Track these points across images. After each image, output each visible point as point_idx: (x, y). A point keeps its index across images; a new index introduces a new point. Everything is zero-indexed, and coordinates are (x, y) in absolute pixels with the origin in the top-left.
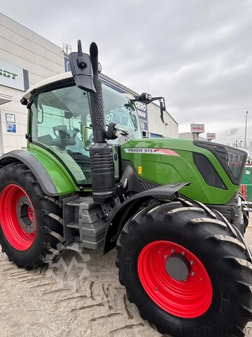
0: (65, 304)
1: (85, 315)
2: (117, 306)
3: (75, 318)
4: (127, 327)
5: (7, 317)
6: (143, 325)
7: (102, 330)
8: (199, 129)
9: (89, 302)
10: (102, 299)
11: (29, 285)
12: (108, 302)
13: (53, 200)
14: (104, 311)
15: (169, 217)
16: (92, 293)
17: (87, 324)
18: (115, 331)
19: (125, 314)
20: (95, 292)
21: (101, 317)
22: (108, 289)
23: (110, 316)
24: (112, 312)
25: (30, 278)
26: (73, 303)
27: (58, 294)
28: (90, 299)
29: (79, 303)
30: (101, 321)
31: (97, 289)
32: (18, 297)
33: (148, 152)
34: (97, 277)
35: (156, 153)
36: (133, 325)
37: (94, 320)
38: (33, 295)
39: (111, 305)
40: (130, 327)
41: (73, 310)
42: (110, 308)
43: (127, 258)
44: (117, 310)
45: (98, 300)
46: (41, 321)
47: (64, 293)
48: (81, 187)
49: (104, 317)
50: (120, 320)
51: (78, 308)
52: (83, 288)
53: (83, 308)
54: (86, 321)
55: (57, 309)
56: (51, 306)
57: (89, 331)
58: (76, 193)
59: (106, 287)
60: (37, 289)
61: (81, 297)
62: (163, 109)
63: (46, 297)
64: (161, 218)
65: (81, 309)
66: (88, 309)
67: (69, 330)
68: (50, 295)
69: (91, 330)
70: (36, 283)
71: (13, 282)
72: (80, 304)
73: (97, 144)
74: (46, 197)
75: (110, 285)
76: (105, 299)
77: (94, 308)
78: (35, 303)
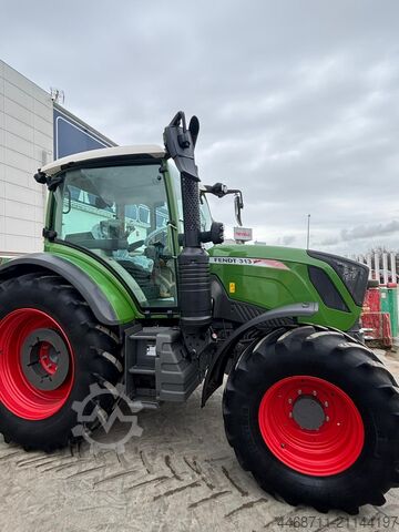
0: (139, 491)
1: (178, 502)
2: (218, 483)
3: (166, 508)
4: (245, 506)
5: (48, 524)
6: (266, 501)
7: (212, 515)
8: (245, 235)
9: (175, 484)
10: (193, 477)
11: (63, 475)
12: (203, 479)
13: (107, 332)
14: (202, 492)
15: (310, 344)
16: (173, 472)
17: (187, 513)
18: (232, 513)
19: (236, 492)
20: (179, 471)
21: (203, 500)
22: (195, 463)
23: (215, 496)
24: (215, 491)
25: (58, 464)
26: (151, 489)
27: (120, 480)
28: (175, 481)
29: (160, 487)
30: (207, 505)
31: (179, 465)
32: (51, 494)
33: (244, 263)
34: (170, 449)
35: (256, 264)
36: (252, 503)
37: (195, 505)
38: (76, 487)
39: (209, 482)
40: (250, 505)
41: (155, 499)
42: (211, 487)
43: (244, 407)
44: (222, 488)
45: (188, 479)
46: (112, 520)
47: (129, 478)
48: (147, 312)
49: (207, 499)
50: (232, 500)
51: (162, 493)
52: (156, 467)
53: (171, 493)
54: (183, 509)
55: (129, 500)
56: (117, 497)
57: (194, 521)
58: (139, 321)
59: (191, 460)
60: (79, 478)
61: (159, 479)
62: (239, 205)
63: (101, 487)
64: (298, 346)
65: (167, 494)
66: (178, 493)
67: (162, 525)
68: (107, 484)
69: (197, 518)
70: (74, 470)
71: (30, 475)
72: (163, 489)
73: (189, 249)
74: (98, 327)
75: (194, 458)
76: (198, 477)
77: (187, 490)
78: (87, 499)
